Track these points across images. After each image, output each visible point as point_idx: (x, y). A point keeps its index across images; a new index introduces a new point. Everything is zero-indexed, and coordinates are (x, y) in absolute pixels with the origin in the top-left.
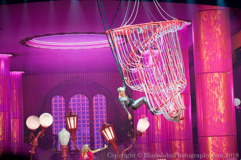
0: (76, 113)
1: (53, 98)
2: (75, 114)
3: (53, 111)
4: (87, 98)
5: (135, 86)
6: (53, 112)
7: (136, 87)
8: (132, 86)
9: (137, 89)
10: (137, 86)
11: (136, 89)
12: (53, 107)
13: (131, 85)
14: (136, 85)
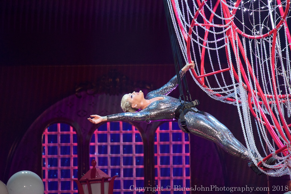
0: (107, 173)
1: (46, 130)
2: (105, 176)
3: (44, 166)
4: (138, 132)
5: (221, 88)
6: (43, 168)
7: (222, 92)
8: (210, 89)
9: (224, 97)
10: (225, 89)
11: (221, 99)
12: (45, 155)
13: (206, 84)
14: (223, 85)
